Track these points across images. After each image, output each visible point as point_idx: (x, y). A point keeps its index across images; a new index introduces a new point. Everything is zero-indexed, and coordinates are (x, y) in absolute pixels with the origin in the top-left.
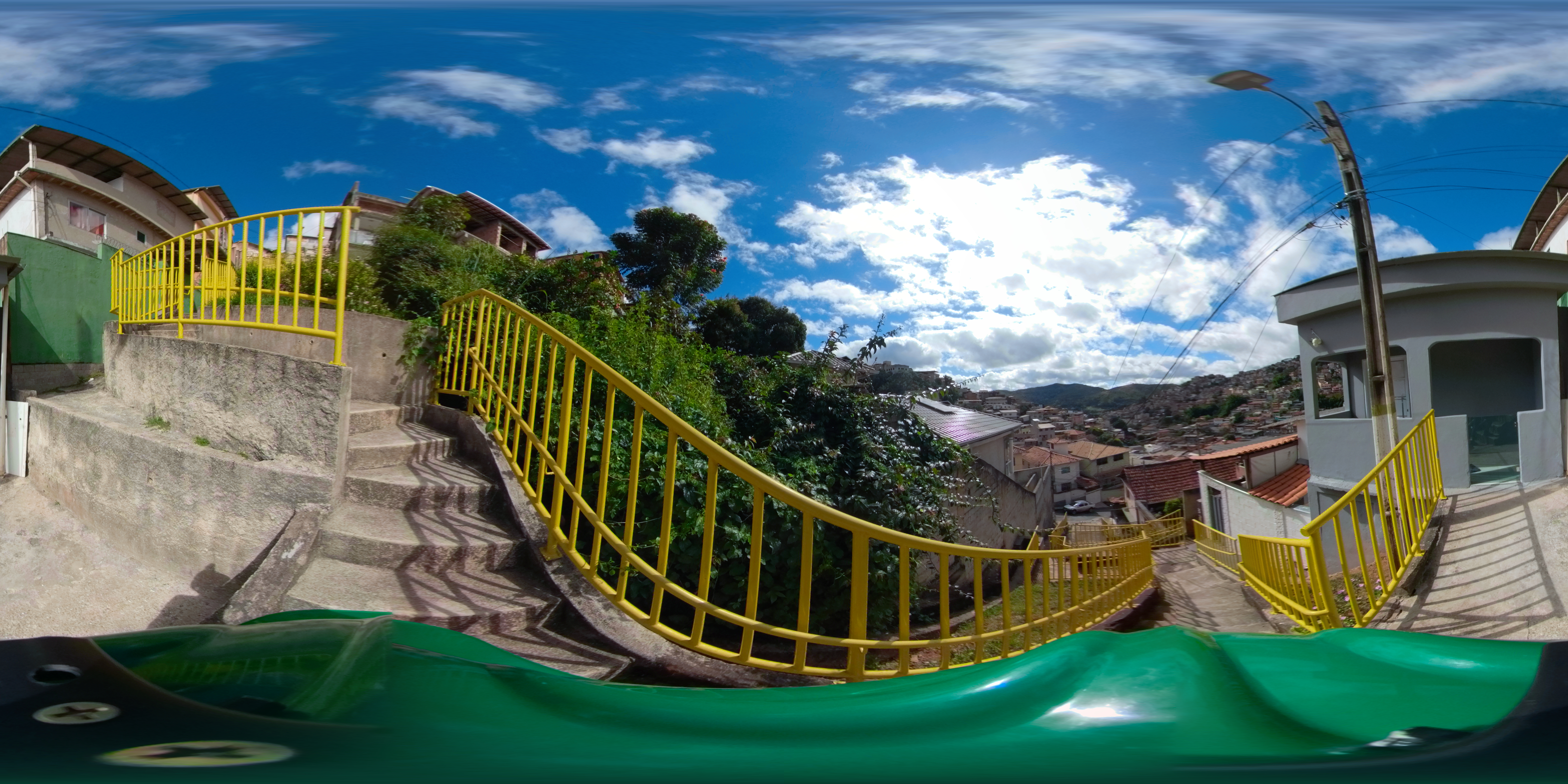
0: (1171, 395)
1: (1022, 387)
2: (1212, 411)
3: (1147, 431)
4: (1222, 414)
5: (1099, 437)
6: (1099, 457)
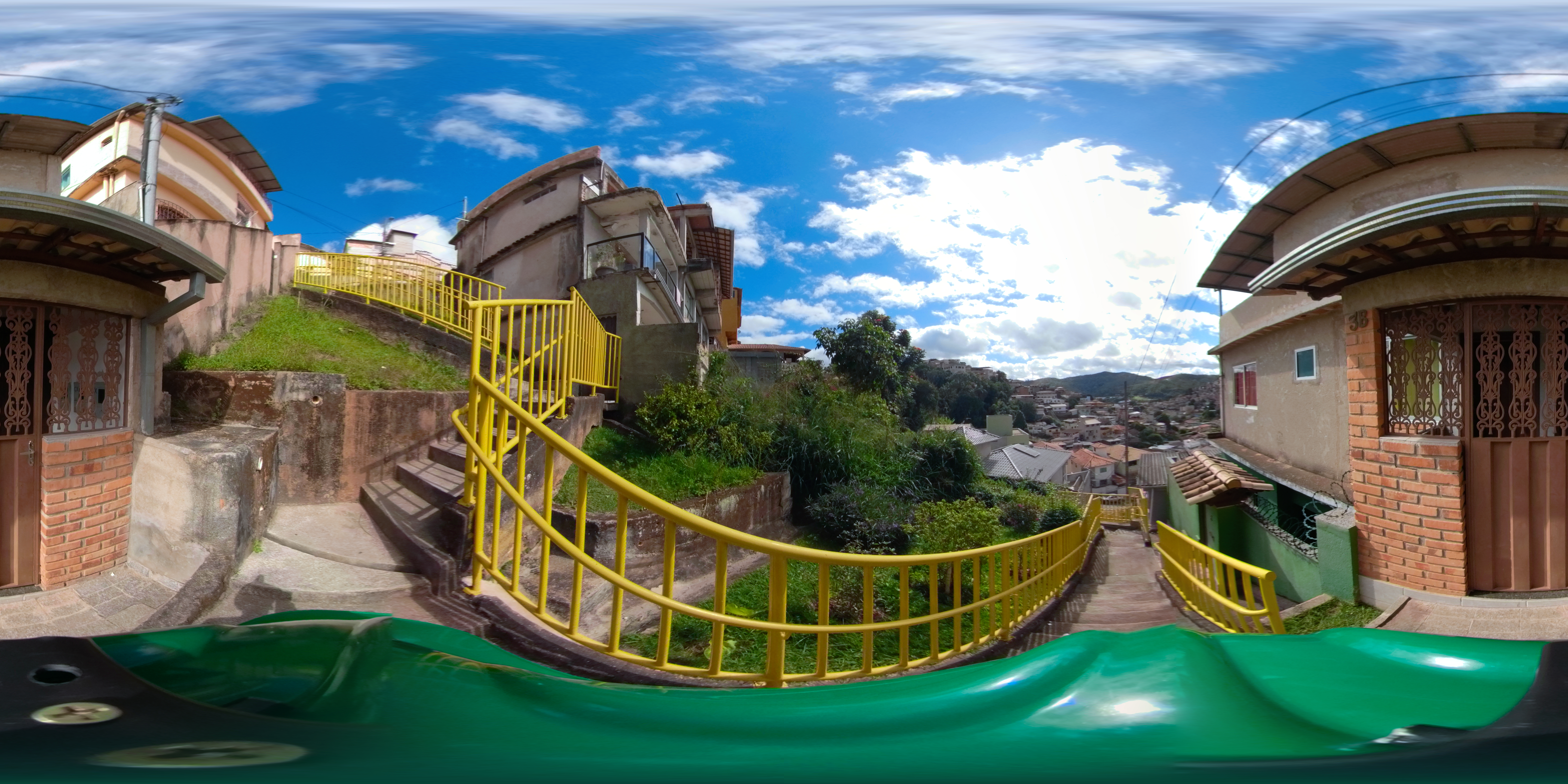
1: (1070, 375)
6: (1131, 459)
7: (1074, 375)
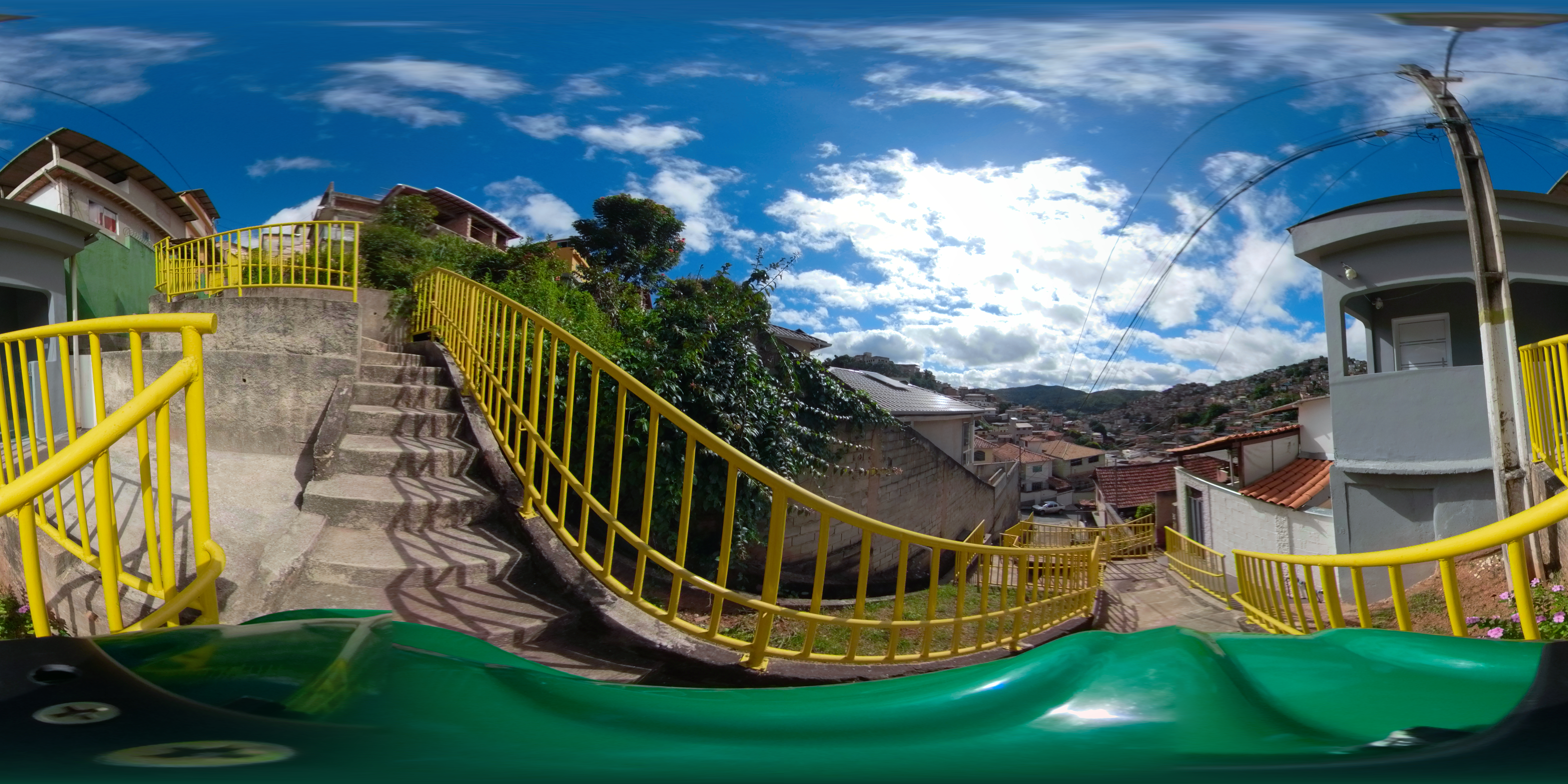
0: (1152, 402)
1: (1004, 386)
2: (1193, 420)
3: (1126, 437)
4: (1203, 422)
5: (1077, 439)
7: (1009, 387)
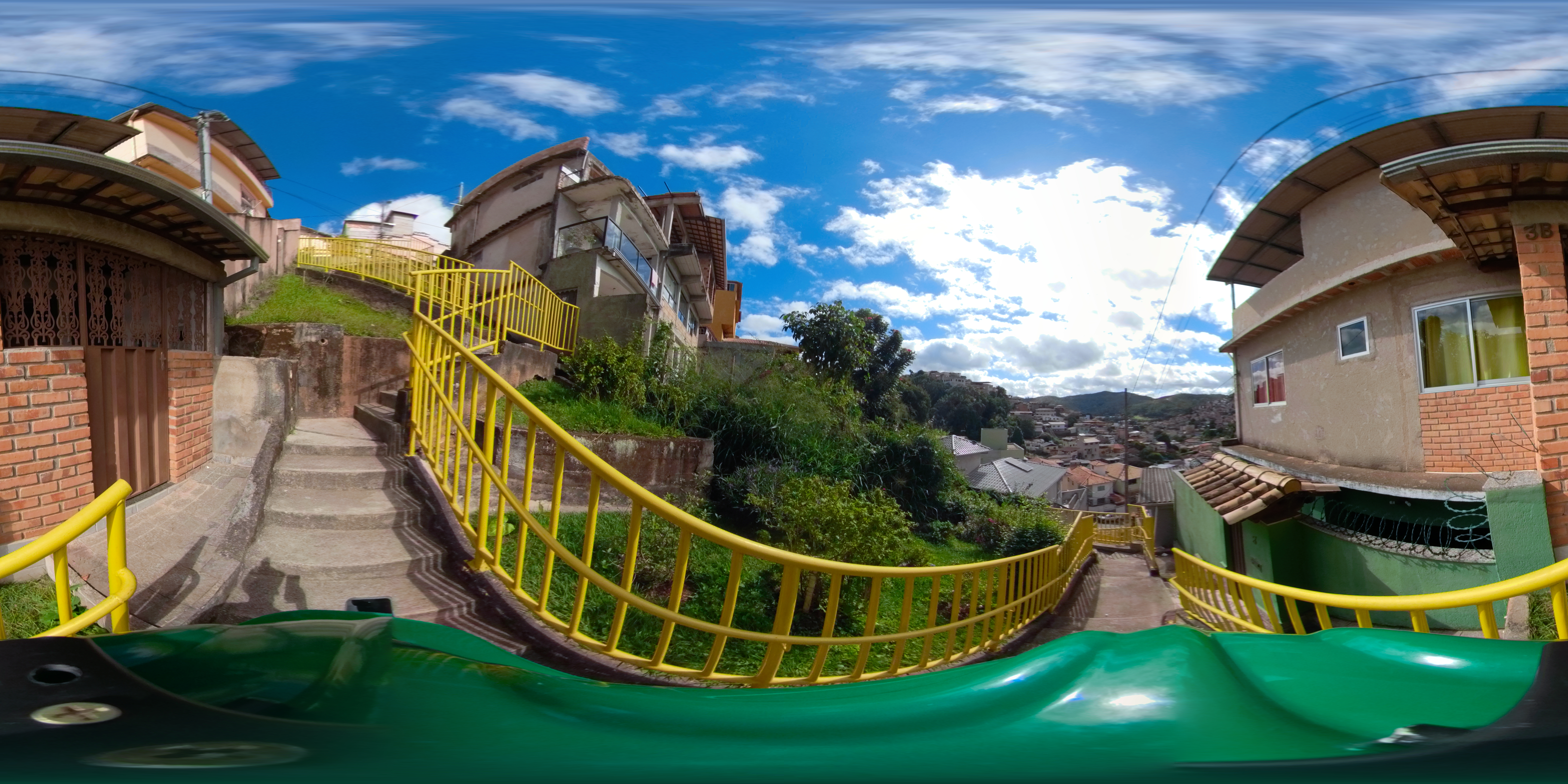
3: (1189, 444)
5: (1141, 451)
6: (1130, 478)
7: (1074, 394)
